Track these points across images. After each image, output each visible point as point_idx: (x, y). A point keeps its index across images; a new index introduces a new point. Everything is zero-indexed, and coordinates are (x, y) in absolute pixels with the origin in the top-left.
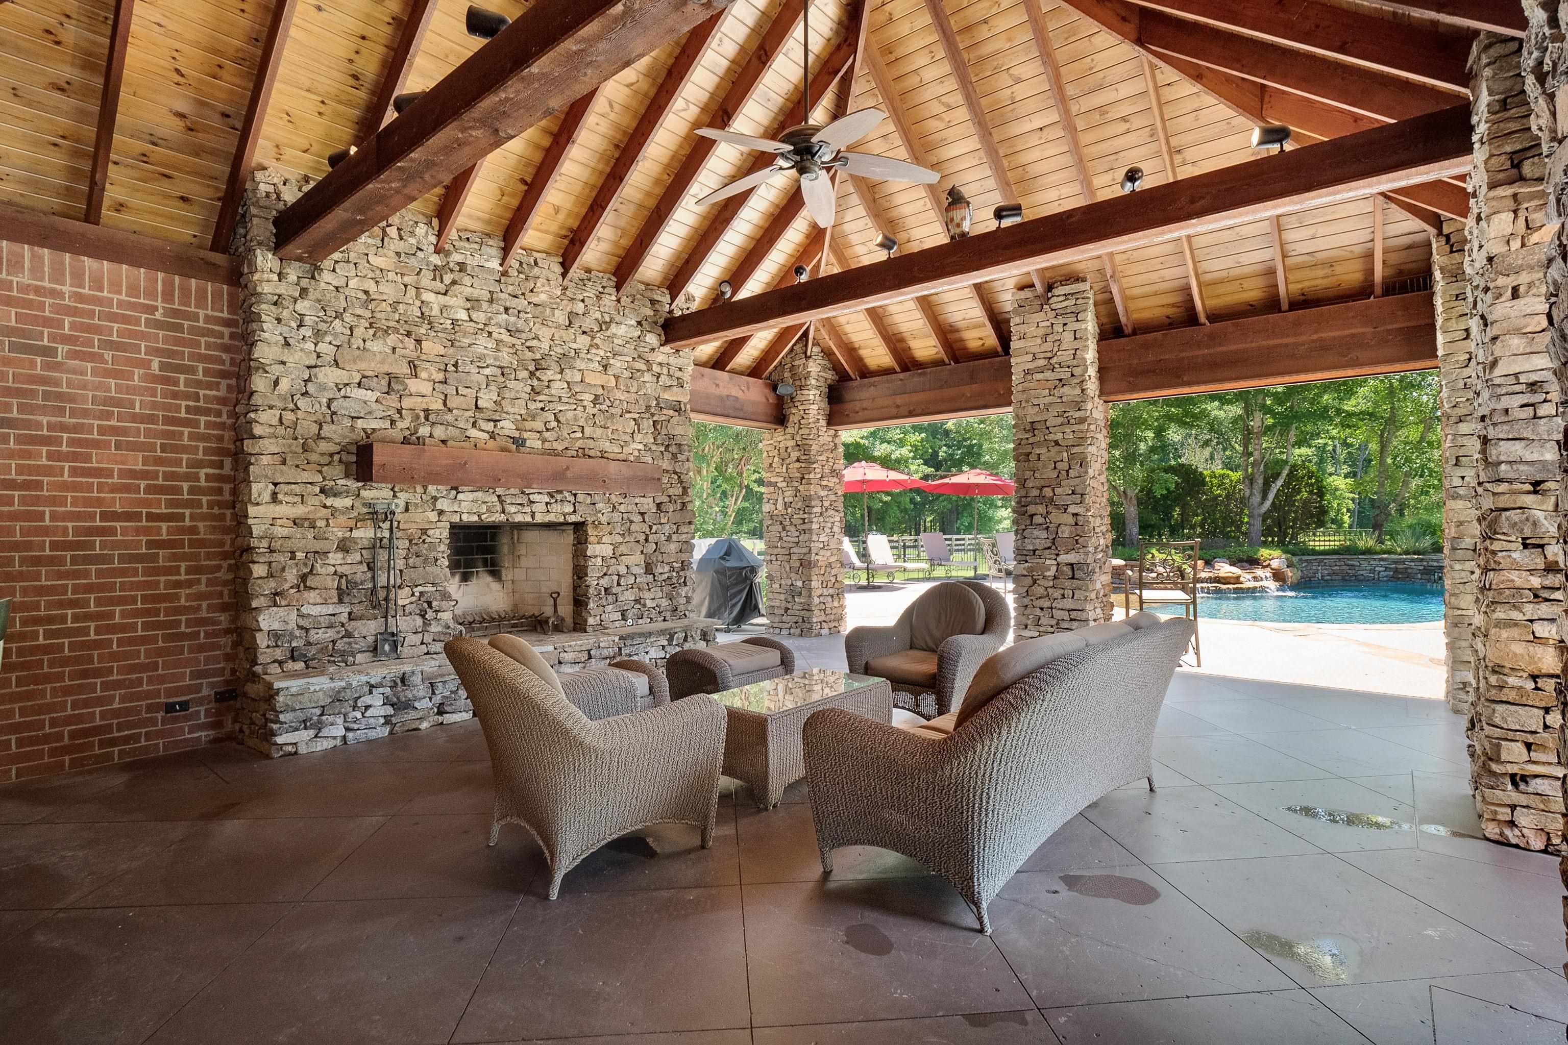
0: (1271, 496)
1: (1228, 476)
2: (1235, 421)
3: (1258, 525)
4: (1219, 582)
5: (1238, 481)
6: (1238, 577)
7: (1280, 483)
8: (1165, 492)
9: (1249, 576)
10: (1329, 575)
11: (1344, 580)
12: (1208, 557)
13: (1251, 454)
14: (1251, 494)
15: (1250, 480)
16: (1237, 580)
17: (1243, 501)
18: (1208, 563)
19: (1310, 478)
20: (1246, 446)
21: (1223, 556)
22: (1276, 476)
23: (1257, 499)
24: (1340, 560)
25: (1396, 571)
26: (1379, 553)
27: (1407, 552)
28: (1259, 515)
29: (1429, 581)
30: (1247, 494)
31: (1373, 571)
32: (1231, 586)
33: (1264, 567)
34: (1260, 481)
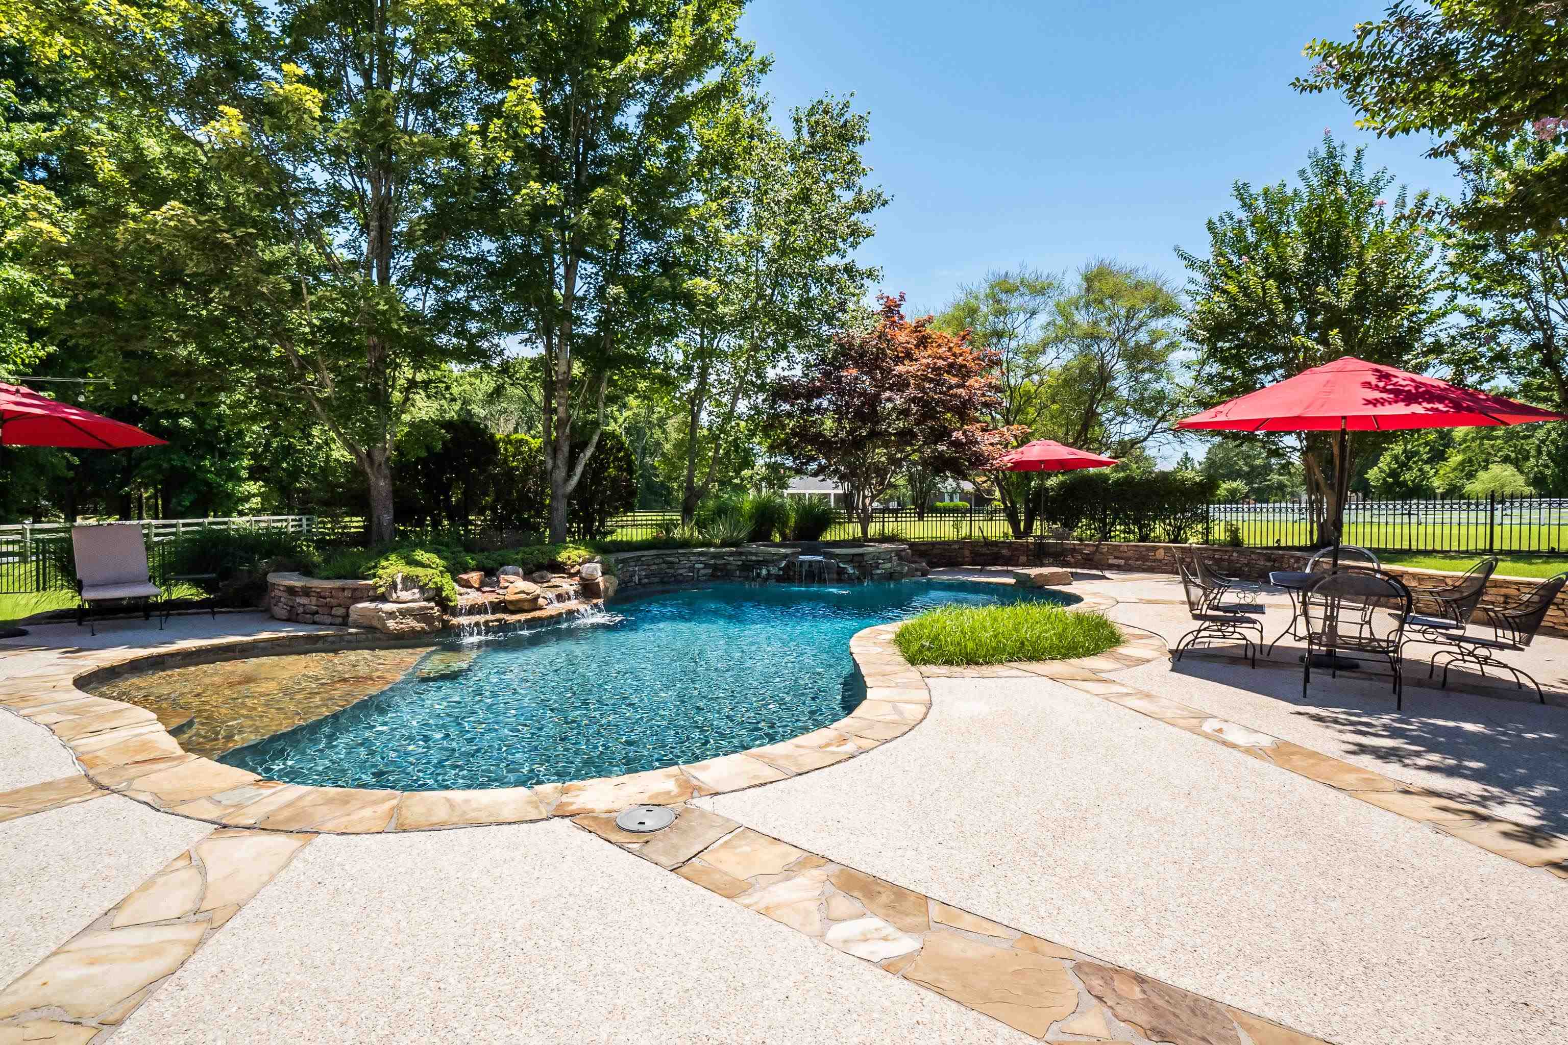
0: (579, 470)
1: (527, 442)
2: (535, 364)
3: (562, 508)
4: (505, 610)
5: (539, 450)
6: (536, 598)
7: (589, 452)
8: (424, 454)
9: (551, 594)
10: (647, 576)
11: (662, 582)
12: (490, 564)
13: (555, 411)
14: (555, 466)
15: (552, 447)
16: (533, 604)
17: (545, 476)
18: (490, 573)
19: (619, 451)
20: (548, 399)
21: (514, 562)
22: (584, 446)
23: (561, 473)
24: (658, 556)
25: (715, 567)
26: (696, 546)
27: (724, 544)
28: (564, 496)
29: (747, 578)
30: (549, 465)
31: (692, 569)
32: (522, 617)
33: (571, 576)
34: (566, 449)
